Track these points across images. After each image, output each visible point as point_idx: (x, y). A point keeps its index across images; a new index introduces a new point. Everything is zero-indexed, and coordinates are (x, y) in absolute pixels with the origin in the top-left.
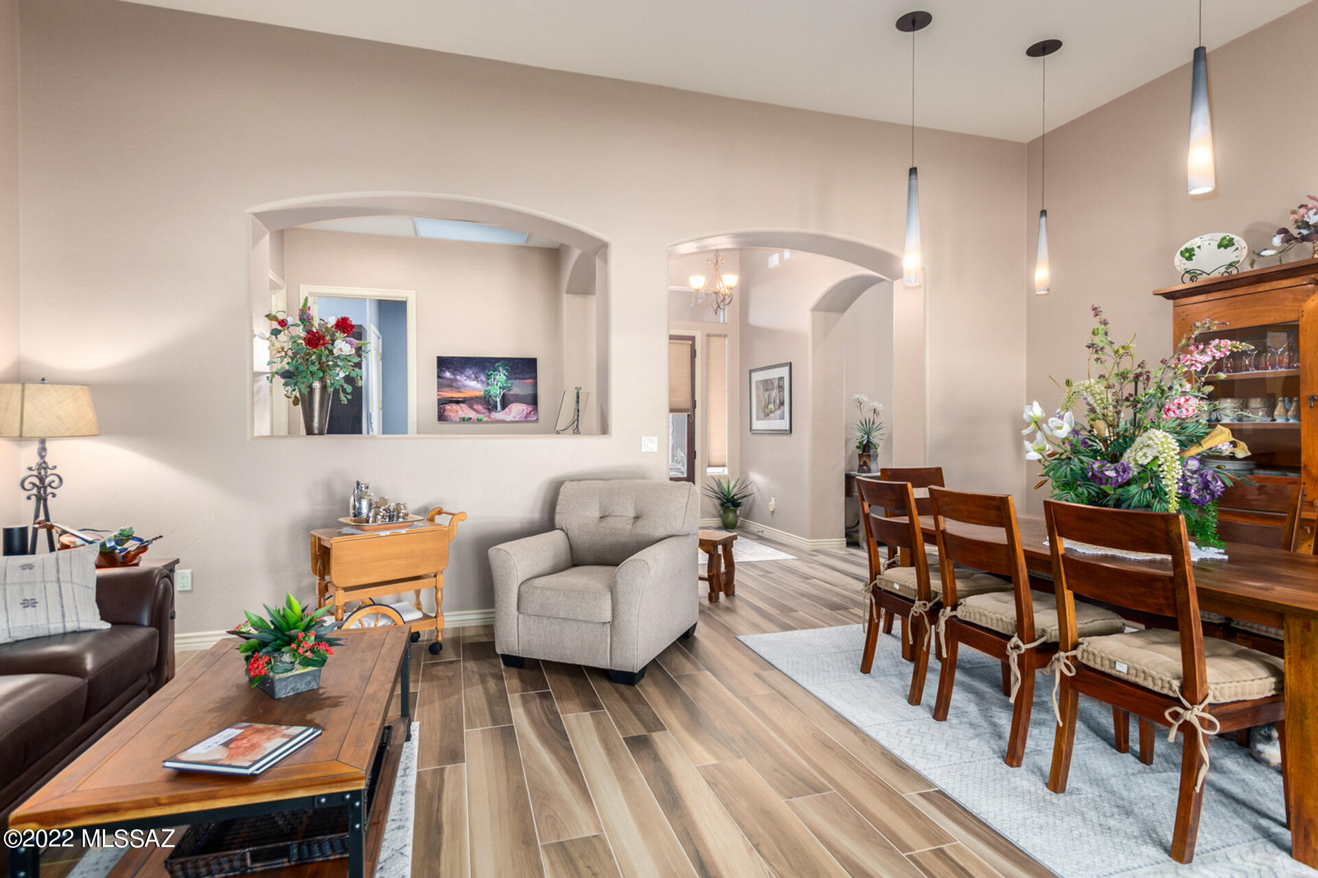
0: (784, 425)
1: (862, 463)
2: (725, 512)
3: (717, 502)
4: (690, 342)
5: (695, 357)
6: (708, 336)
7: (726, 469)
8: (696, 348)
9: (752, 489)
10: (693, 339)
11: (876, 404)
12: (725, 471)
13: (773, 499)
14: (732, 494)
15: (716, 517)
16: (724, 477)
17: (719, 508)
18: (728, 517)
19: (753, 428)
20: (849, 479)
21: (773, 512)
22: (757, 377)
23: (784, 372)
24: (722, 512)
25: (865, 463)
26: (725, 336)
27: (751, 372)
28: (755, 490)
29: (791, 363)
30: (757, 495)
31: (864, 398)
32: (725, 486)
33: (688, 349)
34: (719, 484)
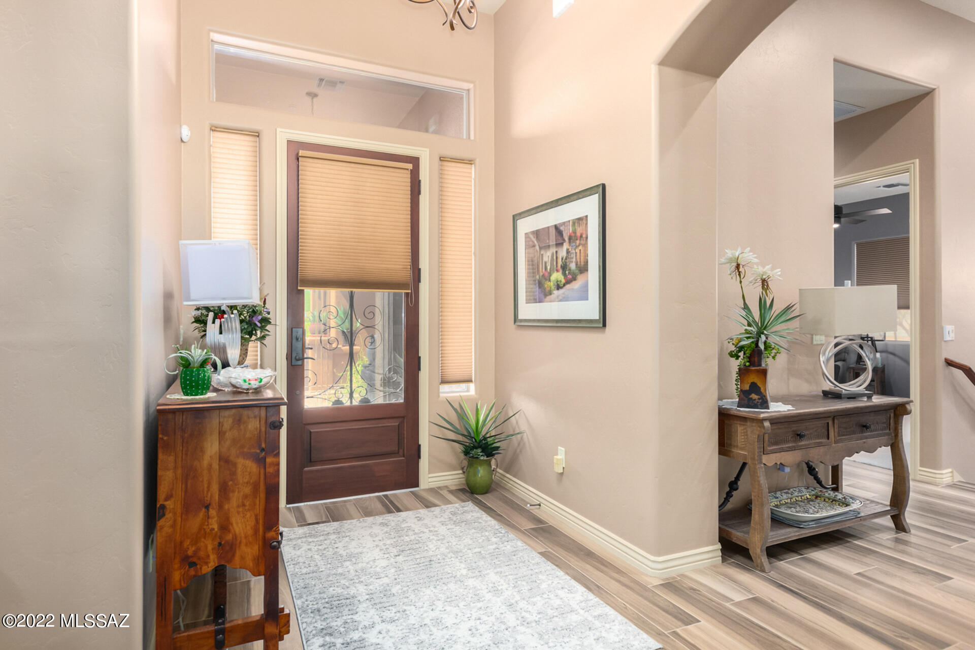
0: (589, 309)
1: (747, 387)
2: (470, 465)
3: (459, 448)
4: (410, 166)
5: (419, 193)
6: (442, 159)
7: (472, 386)
8: (421, 177)
9: (520, 424)
10: (415, 161)
11: (766, 270)
12: (471, 390)
13: (561, 450)
14: (483, 433)
15: (455, 469)
16: (469, 399)
17: (462, 456)
18: (475, 474)
19: (520, 317)
20: (725, 418)
21: (562, 474)
22: (526, 226)
23: (589, 207)
24: (465, 463)
25: (754, 388)
26: (470, 162)
27: (516, 218)
28: (523, 427)
29: (604, 186)
30: (528, 437)
31: (748, 256)
32: (473, 422)
33: (406, 177)
34: (461, 415)
